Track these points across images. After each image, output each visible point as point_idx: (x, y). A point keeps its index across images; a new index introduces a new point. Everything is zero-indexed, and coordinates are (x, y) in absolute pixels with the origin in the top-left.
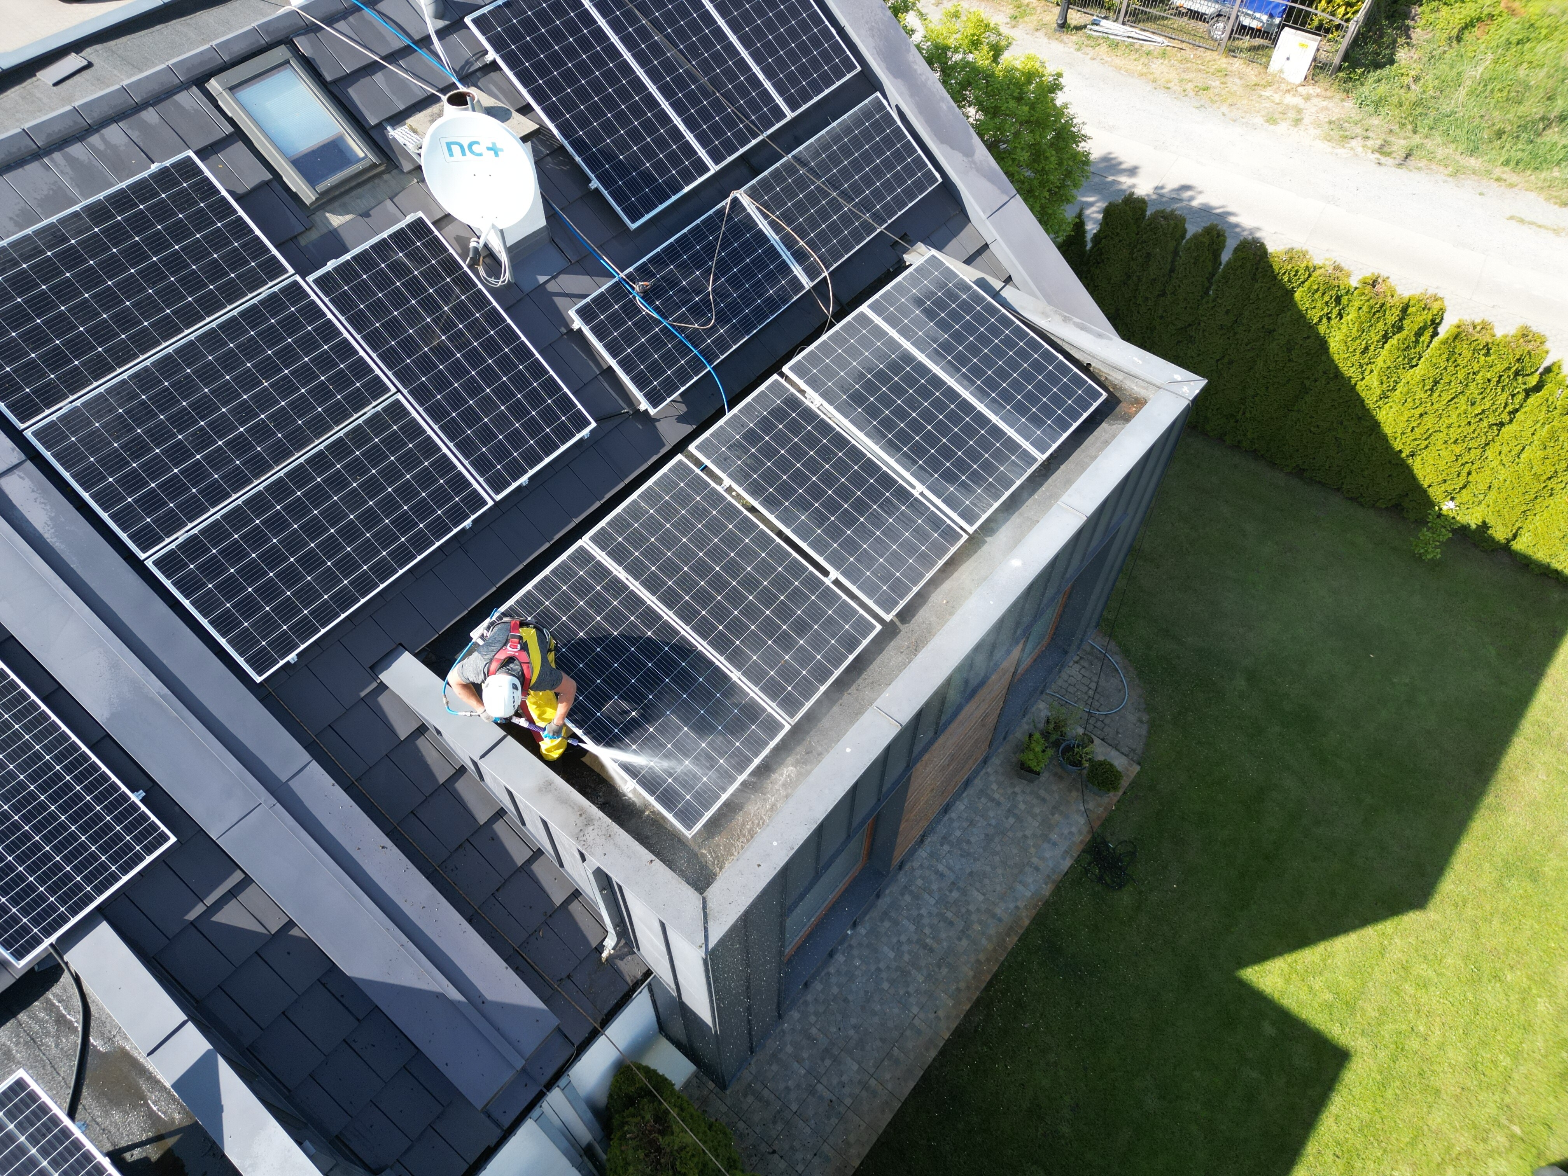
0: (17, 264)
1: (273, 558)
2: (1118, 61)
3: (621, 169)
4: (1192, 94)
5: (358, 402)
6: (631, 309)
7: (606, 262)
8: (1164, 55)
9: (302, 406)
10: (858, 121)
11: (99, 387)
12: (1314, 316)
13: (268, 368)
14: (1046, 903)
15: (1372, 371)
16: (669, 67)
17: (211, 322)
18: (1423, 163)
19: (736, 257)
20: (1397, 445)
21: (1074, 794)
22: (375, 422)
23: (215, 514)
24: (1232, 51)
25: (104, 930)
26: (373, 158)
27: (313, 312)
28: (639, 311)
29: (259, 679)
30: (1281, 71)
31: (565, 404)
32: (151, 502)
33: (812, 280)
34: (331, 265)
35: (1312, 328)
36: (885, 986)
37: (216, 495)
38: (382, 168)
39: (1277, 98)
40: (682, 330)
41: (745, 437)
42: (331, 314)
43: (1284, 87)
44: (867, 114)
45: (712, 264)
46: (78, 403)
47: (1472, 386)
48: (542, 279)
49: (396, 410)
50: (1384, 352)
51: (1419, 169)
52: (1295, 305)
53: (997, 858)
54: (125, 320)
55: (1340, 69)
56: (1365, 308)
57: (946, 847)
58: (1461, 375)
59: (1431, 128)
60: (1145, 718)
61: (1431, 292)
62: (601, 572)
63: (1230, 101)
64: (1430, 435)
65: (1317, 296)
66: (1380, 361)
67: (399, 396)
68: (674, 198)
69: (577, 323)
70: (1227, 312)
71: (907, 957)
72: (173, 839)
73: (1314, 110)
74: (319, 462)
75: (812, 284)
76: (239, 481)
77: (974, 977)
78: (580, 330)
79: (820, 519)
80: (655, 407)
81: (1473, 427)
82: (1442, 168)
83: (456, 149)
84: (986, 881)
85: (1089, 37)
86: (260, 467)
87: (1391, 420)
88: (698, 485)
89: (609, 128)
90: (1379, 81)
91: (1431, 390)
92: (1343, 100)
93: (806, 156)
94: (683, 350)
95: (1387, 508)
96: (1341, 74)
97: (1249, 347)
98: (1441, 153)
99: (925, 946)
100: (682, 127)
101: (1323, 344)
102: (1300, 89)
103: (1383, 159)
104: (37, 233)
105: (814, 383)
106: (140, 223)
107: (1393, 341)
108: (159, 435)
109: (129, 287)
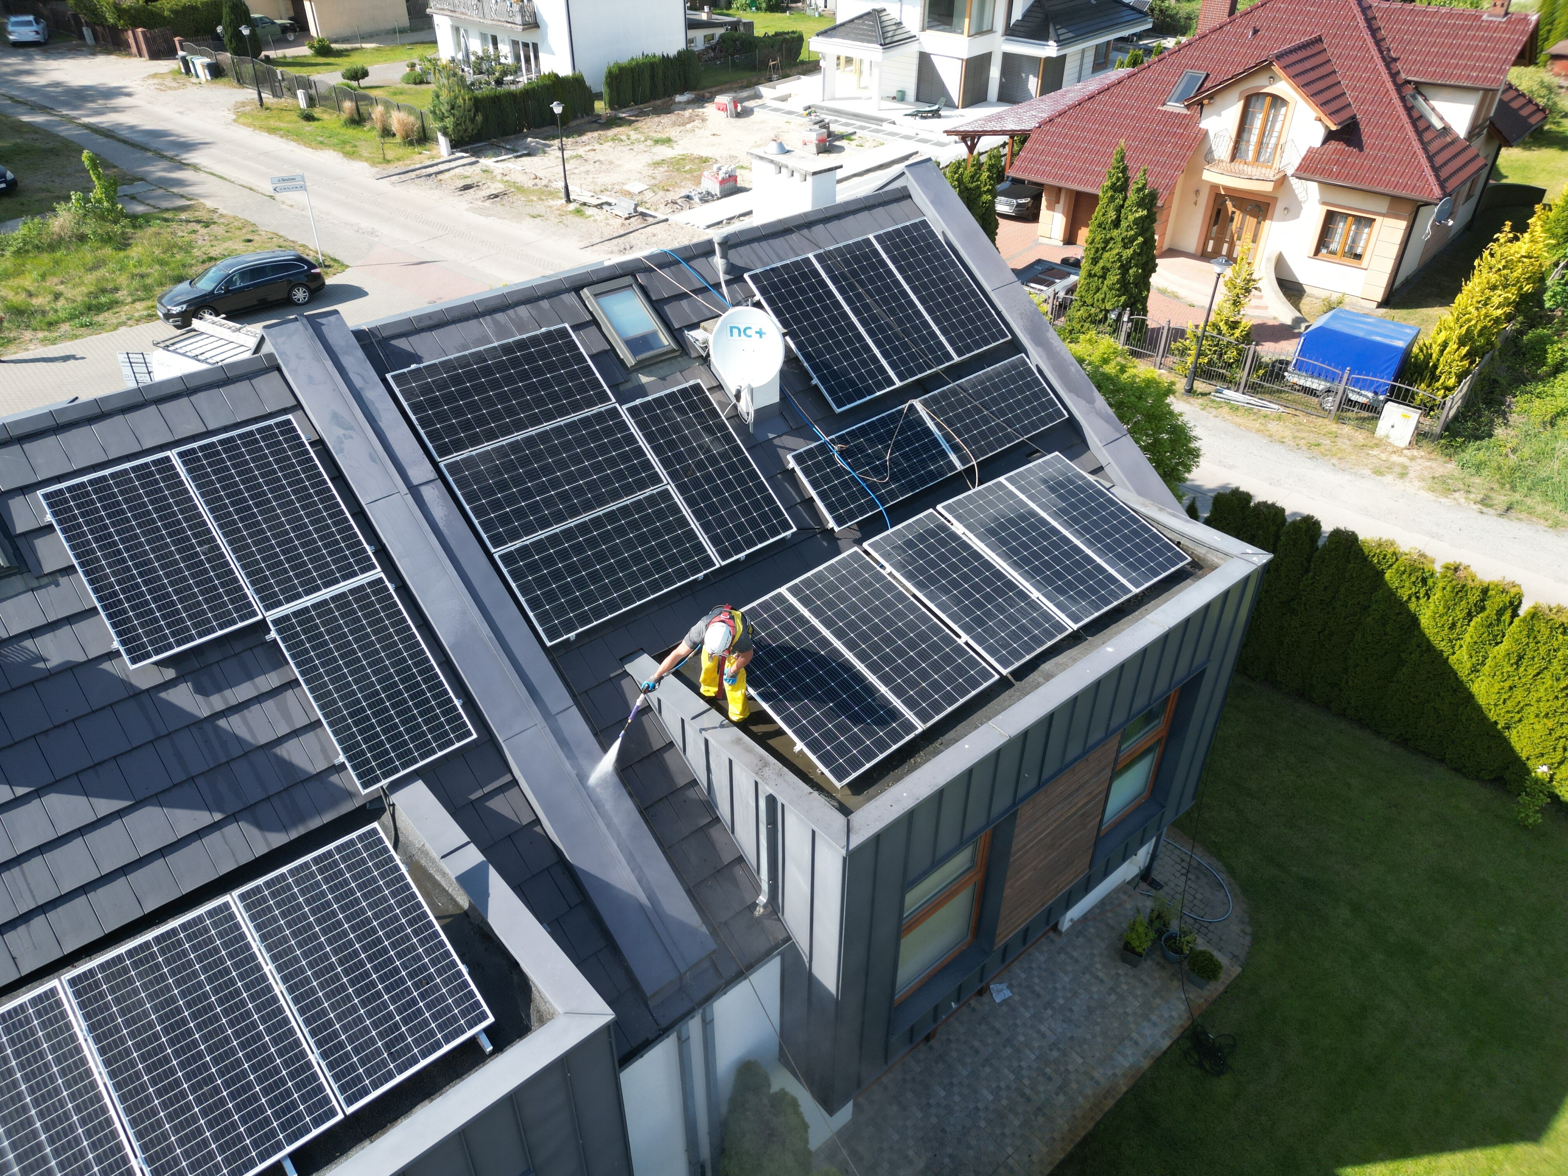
0: (456, 369)
1: (572, 569)
2: (1237, 420)
3: (835, 375)
4: (1304, 448)
5: (642, 486)
6: (831, 461)
7: (817, 430)
8: (1279, 418)
9: (606, 481)
10: (1007, 370)
11: (487, 446)
12: (1404, 593)
13: (589, 454)
14: (1143, 1076)
15: (1461, 646)
16: (875, 319)
17: (561, 421)
18: (1523, 516)
19: (908, 441)
20: (1492, 716)
21: (1176, 984)
22: (651, 499)
23: (541, 535)
24: (1341, 420)
25: (419, 786)
26: (674, 346)
27: (623, 426)
28: (836, 463)
29: (549, 644)
30: (1387, 437)
31: (777, 513)
32: (505, 520)
33: (963, 465)
34: (638, 402)
35: (1401, 607)
36: (983, 1124)
37: (544, 524)
38: (677, 354)
39: (1383, 456)
40: (865, 481)
41: (904, 543)
42: (634, 430)
43: (1390, 449)
44: (1014, 366)
45: (891, 443)
46: (474, 453)
47: (1555, 662)
48: (771, 436)
49: (665, 495)
50: (1470, 629)
51: (1520, 520)
52: (1386, 584)
53: (1097, 1028)
54: (510, 412)
55: (1441, 437)
56: (1448, 588)
57: (1049, 1012)
58: (1543, 651)
59: (1530, 489)
60: (1249, 929)
61: (1507, 580)
62: (792, 610)
63: (1339, 455)
64: (1522, 708)
65: (1404, 577)
66: (1467, 638)
67: (669, 487)
68: (868, 398)
69: (792, 464)
70: (1325, 589)
71: (1004, 1102)
72: (475, 736)
73: (1418, 468)
74: (611, 516)
75: (963, 468)
76: (560, 518)
77: (1070, 1131)
78: (793, 469)
79: (958, 602)
80: (839, 525)
81: (1560, 702)
82: (1542, 521)
83: (735, 331)
84: (1086, 1047)
85: (1213, 401)
86: (574, 512)
87: (1483, 691)
88: (868, 567)
89: (829, 349)
90: (1479, 449)
91: (1517, 663)
92: (1445, 462)
93: (966, 386)
94: (865, 494)
95: (1490, 780)
96: (1443, 441)
97: (1347, 621)
98: (1540, 509)
99: (1023, 1095)
100: (879, 355)
101: (1414, 621)
102: (1405, 452)
103: (1485, 509)
104: (471, 354)
105: (959, 518)
106: (530, 359)
107: (1477, 620)
108: (517, 481)
109: (517, 393)
